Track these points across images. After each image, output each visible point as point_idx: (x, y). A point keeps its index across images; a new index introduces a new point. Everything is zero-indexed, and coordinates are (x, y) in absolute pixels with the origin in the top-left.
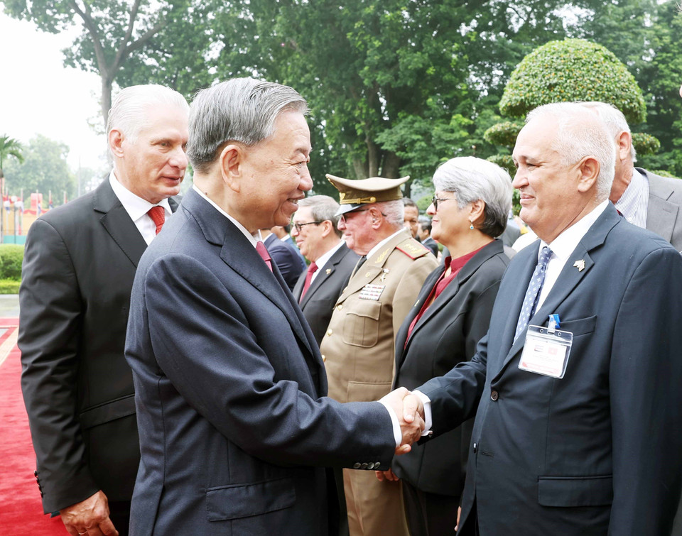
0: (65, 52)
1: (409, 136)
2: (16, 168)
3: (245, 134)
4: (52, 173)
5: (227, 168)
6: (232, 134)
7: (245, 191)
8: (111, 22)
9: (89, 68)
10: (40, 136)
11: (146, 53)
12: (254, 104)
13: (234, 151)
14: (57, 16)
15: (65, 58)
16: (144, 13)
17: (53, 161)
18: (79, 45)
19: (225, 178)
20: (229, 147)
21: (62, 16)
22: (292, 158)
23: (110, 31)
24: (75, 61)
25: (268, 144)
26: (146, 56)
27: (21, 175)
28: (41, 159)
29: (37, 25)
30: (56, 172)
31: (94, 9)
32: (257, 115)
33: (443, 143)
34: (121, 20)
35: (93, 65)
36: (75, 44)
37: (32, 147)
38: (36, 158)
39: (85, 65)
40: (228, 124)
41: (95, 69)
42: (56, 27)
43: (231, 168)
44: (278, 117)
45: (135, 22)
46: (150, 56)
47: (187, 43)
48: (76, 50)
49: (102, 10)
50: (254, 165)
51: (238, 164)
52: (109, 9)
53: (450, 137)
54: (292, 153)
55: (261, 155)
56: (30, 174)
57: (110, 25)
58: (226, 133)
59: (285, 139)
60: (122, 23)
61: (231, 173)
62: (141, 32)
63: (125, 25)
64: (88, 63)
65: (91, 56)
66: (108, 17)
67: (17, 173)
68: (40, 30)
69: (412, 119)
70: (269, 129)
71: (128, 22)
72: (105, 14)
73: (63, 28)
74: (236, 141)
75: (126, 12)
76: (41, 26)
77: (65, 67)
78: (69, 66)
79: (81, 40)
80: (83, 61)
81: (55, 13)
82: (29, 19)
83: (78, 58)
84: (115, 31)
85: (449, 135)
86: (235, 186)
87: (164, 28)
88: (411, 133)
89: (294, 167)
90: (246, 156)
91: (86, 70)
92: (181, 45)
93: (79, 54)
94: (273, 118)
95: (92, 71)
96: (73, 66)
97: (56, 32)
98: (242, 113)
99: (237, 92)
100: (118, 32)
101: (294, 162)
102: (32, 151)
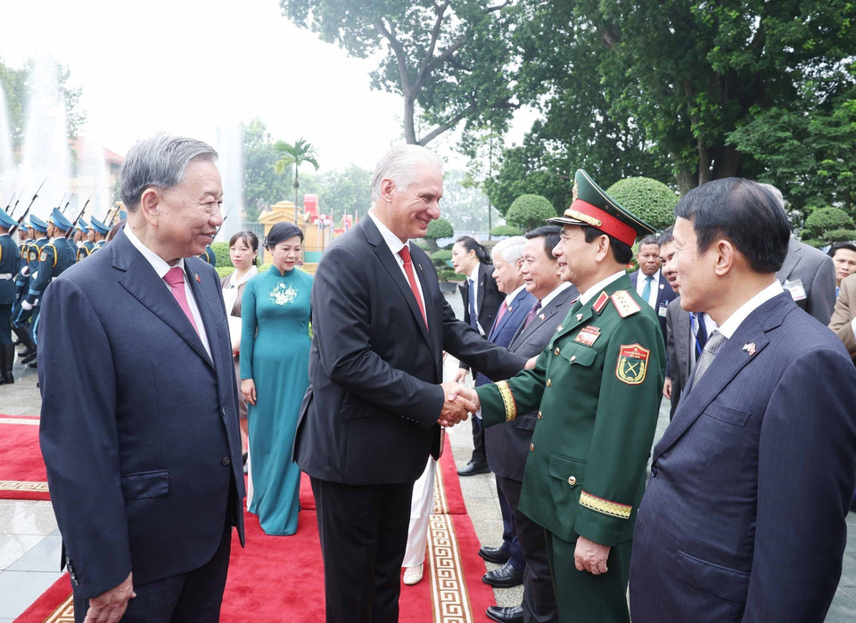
0: (373, 74)
1: (773, 134)
2: (333, 193)
3: (161, 179)
4: (362, 198)
5: (147, 208)
6: (151, 180)
7: (162, 226)
8: (414, 44)
9: (393, 89)
10: (353, 165)
11: (447, 71)
12: (169, 155)
13: (153, 193)
14: (366, 42)
15: (372, 80)
16: (445, 32)
17: (363, 187)
18: (384, 68)
19: (146, 215)
20: (148, 190)
21: (371, 41)
22: (201, 199)
23: (413, 53)
24: (381, 83)
25: (180, 187)
26: (447, 75)
27: (337, 199)
28: (353, 185)
29: (348, 51)
30: (366, 197)
31: (399, 32)
32: (171, 164)
33: (824, 141)
34: (422, 41)
35: (397, 87)
36: (382, 65)
37: (346, 175)
38: (348, 184)
39: (390, 86)
40: (147, 172)
41: (399, 90)
42: (366, 53)
43: (151, 207)
44: (188, 166)
45: (437, 41)
46: (451, 74)
47: (488, 56)
48: (381, 72)
49: (406, 33)
50: (169, 205)
51: (157, 204)
52: (412, 31)
53: (836, 131)
54: (201, 195)
55: (174, 196)
56: (344, 198)
57: (414, 47)
58: (146, 179)
59: (195, 184)
60: (424, 44)
61: (150, 211)
62: (443, 49)
63: (427, 46)
64: (392, 84)
65: (395, 78)
66: (412, 39)
67: (335, 198)
68: (350, 56)
69: (775, 112)
70: (180, 175)
71: (429, 42)
72: (409, 36)
73: (371, 52)
74: (154, 186)
75: (429, 34)
76: (352, 53)
77: (372, 89)
78: (375, 89)
79: (386, 62)
80: (389, 83)
81: (364, 40)
82: (341, 47)
83: (384, 81)
84: (418, 53)
85: (833, 129)
86: (154, 221)
87: (466, 43)
88: (775, 130)
89: (203, 207)
90: (162, 198)
91: (391, 91)
92: (482, 59)
93: (385, 76)
94: (184, 166)
95: (396, 92)
96: (379, 88)
97: (364, 56)
98: (159, 162)
99: (156, 146)
100: (420, 53)
101: (203, 202)
102: (347, 178)
